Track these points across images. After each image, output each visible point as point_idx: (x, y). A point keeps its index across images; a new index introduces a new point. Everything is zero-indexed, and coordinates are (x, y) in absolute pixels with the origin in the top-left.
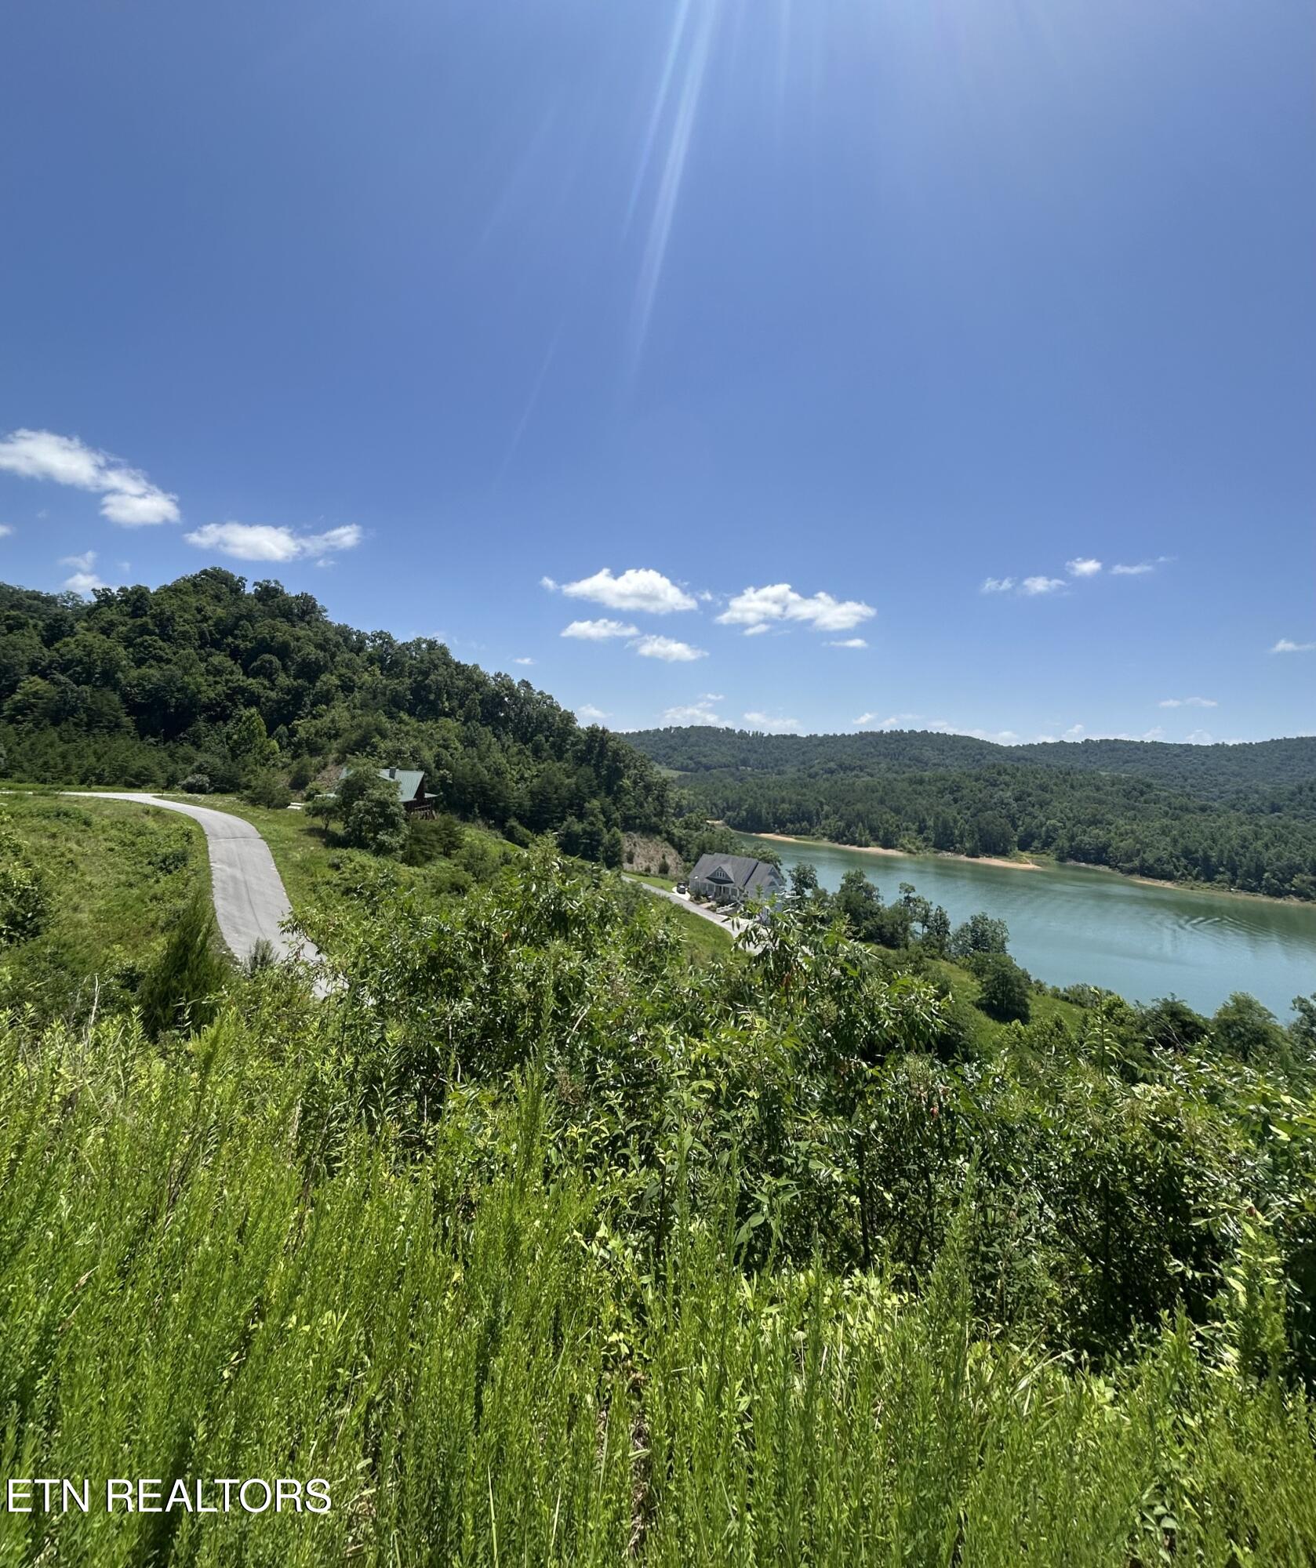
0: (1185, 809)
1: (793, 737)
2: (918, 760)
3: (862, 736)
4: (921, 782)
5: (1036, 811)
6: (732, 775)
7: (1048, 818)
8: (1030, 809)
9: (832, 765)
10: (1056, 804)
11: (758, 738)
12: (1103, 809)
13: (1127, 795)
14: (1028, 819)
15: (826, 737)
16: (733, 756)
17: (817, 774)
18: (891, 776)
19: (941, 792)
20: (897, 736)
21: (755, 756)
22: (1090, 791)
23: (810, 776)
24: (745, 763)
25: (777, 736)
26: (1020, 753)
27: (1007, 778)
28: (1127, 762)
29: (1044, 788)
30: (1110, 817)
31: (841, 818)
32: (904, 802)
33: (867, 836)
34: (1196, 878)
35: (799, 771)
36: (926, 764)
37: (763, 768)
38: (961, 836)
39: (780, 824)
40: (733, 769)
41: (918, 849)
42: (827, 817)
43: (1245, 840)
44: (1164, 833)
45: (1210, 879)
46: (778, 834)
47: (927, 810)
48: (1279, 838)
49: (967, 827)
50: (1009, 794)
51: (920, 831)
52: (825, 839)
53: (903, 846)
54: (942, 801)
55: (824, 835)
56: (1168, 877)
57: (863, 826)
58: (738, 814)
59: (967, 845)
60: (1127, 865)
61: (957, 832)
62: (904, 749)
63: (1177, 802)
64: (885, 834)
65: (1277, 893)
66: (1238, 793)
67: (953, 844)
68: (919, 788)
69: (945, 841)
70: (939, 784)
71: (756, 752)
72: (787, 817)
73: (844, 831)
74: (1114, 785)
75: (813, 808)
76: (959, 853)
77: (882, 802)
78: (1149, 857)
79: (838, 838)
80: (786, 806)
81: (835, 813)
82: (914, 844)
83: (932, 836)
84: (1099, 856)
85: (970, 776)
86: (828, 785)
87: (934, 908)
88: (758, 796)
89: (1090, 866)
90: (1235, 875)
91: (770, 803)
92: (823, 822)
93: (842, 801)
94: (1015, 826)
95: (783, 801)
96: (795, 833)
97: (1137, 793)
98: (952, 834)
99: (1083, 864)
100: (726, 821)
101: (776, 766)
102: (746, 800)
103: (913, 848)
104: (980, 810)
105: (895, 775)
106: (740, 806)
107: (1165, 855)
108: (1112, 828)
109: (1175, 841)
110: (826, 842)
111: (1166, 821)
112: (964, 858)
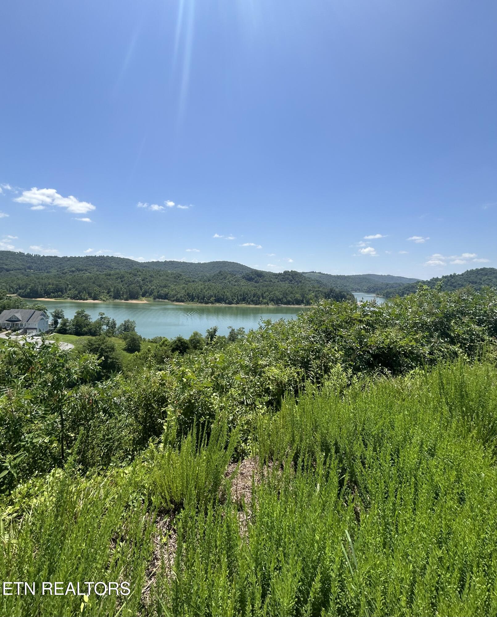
0: (189, 281)
1: (56, 257)
2: (109, 267)
3: (87, 258)
4: (110, 275)
5: (148, 284)
6: (23, 273)
7: (152, 286)
8: (146, 283)
9: (73, 269)
10: (155, 281)
11: (38, 257)
12: (168, 282)
13: (175, 278)
14: (145, 287)
15: (71, 257)
16: (23, 265)
17: (66, 273)
18: (98, 273)
19: (117, 278)
20: (102, 258)
21: (35, 265)
22: (165, 277)
23: (63, 273)
24: (30, 268)
25: (47, 257)
26: (145, 265)
27: (140, 273)
28: (176, 268)
29: (151, 276)
30: (169, 285)
31: (76, 290)
32: (103, 282)
33: (87, 296)
34: (190, 301)
35: (58, 271)
36: (112, 268)
37: (39, 270)
38: (123, 294)
39: (48, 294)
40: (23, 271)
41: (107, 299)
42: (70, 290)
43: (202, 289)
44: (183, 289)
45: (193, 301)
46: (46, 298)
47: (111, 285)
48: (209, 288)
49: (125, 290)
50: (140, 278)
51: (108, 293)
52: (69, 299)
53: (101, 299)
54: (117, 282)
55: (68, 297)
56: (183, 301)
57: (86, 292)
58: (25, 291)
59: (125, 297)
60: (173, 299)
61: (121, 292)
62: (104, 263)
63: (187, 280)
64: (95, 295)
65: (207, 303)
66: (202, 276)
67: (120, 297)
68: (109, 277)
69: (117, 296)
70: (116, 276)
71: (36, 263)
72: (51, 291)
73: (77, 295)
74: (171, 275)
75: (64, 287)
76: (122, 299)
77: (94, 283)
78: (179, 296)
79: (74, 298)
80: (51, 286)
81: (74, 288)
82: (105, 297)
83: (112, 294)
84: (165, 297)
85: (128, 273)
86: (71, 277)
87: (111, 320)
88: (37, 282)
89: (163, 300)
90: (198, 299)
91: (42, 285)
92: (68, 292)
93: (77, 283)
94: (141, 289)
95: (49, 284)
96: (55, 297)
97: (177, 277)
98: (120, 293)
99: (161, 300)
100: (18, 294)
101: (46, 269)
102: (30, 285)
103: (105, 299)
104: (130, 284)
105: (100, 273)
106: (26, 287)
107: (183, 295)
108: (170, 288)
109: (186, 291)
110: (69, 300)
111: (184, 285)
112: (123, 301)
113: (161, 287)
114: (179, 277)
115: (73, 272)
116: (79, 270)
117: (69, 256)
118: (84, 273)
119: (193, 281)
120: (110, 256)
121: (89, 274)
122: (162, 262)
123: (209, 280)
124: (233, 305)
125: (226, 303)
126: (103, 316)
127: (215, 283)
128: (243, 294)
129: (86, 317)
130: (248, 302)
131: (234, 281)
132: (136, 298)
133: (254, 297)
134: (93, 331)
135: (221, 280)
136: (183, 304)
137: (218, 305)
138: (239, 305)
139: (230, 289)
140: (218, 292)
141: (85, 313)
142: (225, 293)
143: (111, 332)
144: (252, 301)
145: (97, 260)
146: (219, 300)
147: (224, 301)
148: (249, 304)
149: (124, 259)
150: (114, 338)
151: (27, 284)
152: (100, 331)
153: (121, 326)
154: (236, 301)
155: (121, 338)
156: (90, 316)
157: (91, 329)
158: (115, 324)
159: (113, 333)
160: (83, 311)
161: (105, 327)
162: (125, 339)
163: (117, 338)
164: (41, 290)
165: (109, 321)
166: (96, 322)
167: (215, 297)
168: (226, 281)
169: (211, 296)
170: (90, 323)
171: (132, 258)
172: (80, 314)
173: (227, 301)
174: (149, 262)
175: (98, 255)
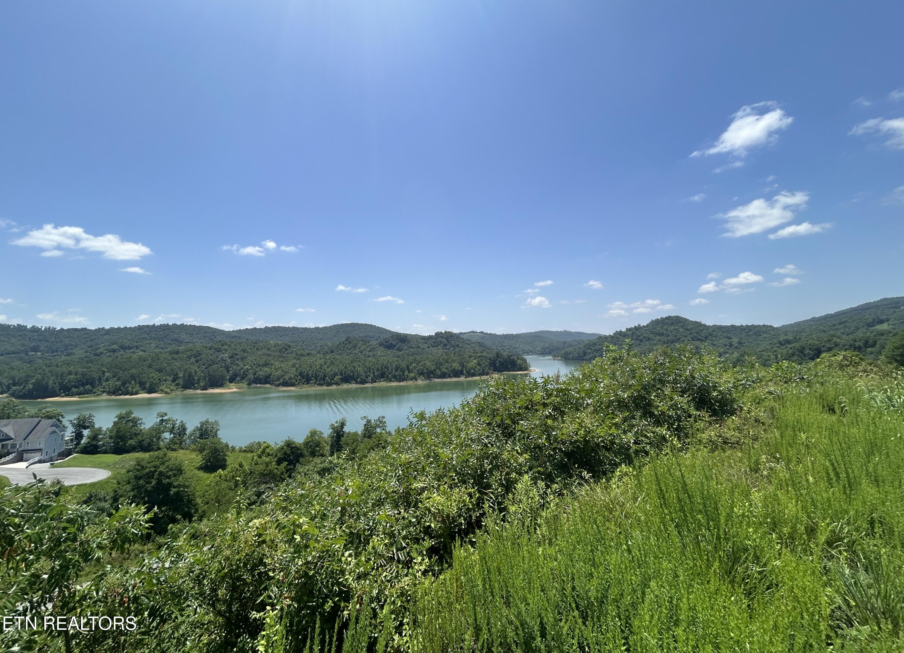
0: (302, 355)
1: (84, 330)
2: (176, 340)
3: (140, 328)
4: (177, 353)
5: (239, 362)
6: (21, 359)
7: (245, 365)
8: (236, 362)
9: (115, 347)
10: (249, 358)
11: (51, 332)
13: (280, 351)
14: (235, 367)
15: (112, 329)
16: (23, 345)
17: (102, 353)
18: (157, 351)
19: (189, 357)
20: (165, 328)
21: (45, 344)
22: (265, 351)
23: (95, 355)
24: (35, 349)
25: (69, 330)
26: (234, 334)
27: (226, 347)
28: (282, 336)
29: (244, 351)
30: (272, 362)
31: (118, 379)
32: (165, 365)
33: (137, 388)
34: (303, 384)
35: (86, 352)
36: (182, 342)
37: (53, 352)
38: (199, 380)
39: (66, 390)
40: (22, 355)
41: (172, 390)
42: (107, 380)
43: (321, 365)
44: (293, 366)
45: (308, 383)
46: (63, 397)
47: (179, 368)
48: (332, 363)
49: (202, 374)
50: (227, 355)
51: (174, 381)
52: (105, 394)
53: (162, 390)
54: (189, 362)
55: (104, 392)
56: (293, 385)
57: (135, 382)
58: (25, 387)
59: (202, 384)
60: (278, 383)
61: (196, 378)
62: (168, 335)
63: (299, 353)
64: (151, 385)
65: (329, 384)
66: (321, 346)
67: (193, 385)
68: (176, 356)
69: (189, 384)
70: (188, 353)
71: (47, 341)
72: (73, 384)
73: (120, 387)
74: (275, 347)
75: (96, 376)
76: (196, 389)
77: (150, 366)
78: (287, 377)
79: (115, 392)
80: (72, 377)
81: (114, 376)
82: (169, 388)
83: (181, 382)
84: (266, 380)
85: (206, 347)
86: (110, 359)
87: (178, 422)
88: (47, 372)
89: (262, 386)
90: (317, 380)
91: (57, 377)
92: (104, 384)
93: (121, 368)
94: (228, 371)
95: (70, 373)
96: (79, 394)
97: (284, 350)
98: (194, 379)
99: (259, 385)
100: (10, 394)
101: (66, 350)
102: (34, 376)
103: (169, 391)
104: (211, 365)
105: (161, 350)
106: (26, 381)
107: (293, 376)
108: (273, 366)
109: (297, 369)
110: (105, 396)
111: (294, 361)
112: (199, 391)
113: (259, 366)
114: (286, 350)
115: (114, 351)
116: (123, 348)
117: (107, 327)
118: (134, 352)
119: (308, 355)
120: (179, 324)
121: (142, 353)
122: (261, 329)
123: (332, 352)
124: (367, 385)
125: (357, 383)
126: (165, 418)
127: (340, 354)
128: (382, 368)
129: (135, 422)
130: (388, 378)
131: (368, 350)
132: (221, 386)
133: (396, 371)
134: (145, 443)
135: (350, 349)
136: (293, 388)
137: (345, 386)
138: (375, 385)
139: (363, 362)
140: (346, 368)
141: (133, 416)
142: (355, 367)
143: (178, 442)
144: (394, 377)
145: (156, 331)
146: (347, 379)
147: (354, 380)
148: (390, 381)
149: (200, 328)
150: (182, 451)
151: (28, 376)
152: (158, 443)
153: (194, 431)
154: (372, 378)
155: (194, 450)
156: (141, 419)
157: (143, 440)
158: (184, 429)
159: (181, 443)
160: (131, 413)
161: (167, 436)
162: (201, 451)
163: (187, 451)
164: (55, 384)
165: (174, 425)
166: (152, 429)
167: (341, 375)
168: (356, 352)
169: (335, 374)
170: (141, 430)
171: (212, 325)
172: (123, 418)
173: (359, 380)
174: (240, 330)
175: (158, 324)
